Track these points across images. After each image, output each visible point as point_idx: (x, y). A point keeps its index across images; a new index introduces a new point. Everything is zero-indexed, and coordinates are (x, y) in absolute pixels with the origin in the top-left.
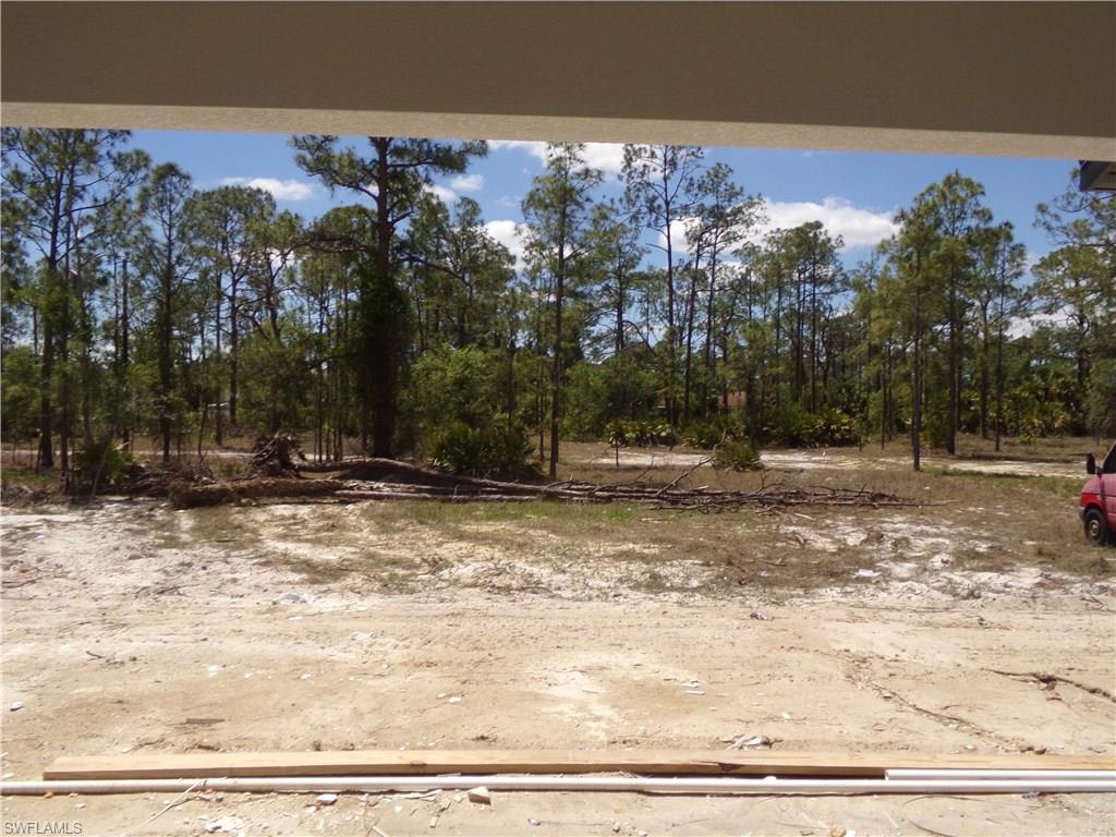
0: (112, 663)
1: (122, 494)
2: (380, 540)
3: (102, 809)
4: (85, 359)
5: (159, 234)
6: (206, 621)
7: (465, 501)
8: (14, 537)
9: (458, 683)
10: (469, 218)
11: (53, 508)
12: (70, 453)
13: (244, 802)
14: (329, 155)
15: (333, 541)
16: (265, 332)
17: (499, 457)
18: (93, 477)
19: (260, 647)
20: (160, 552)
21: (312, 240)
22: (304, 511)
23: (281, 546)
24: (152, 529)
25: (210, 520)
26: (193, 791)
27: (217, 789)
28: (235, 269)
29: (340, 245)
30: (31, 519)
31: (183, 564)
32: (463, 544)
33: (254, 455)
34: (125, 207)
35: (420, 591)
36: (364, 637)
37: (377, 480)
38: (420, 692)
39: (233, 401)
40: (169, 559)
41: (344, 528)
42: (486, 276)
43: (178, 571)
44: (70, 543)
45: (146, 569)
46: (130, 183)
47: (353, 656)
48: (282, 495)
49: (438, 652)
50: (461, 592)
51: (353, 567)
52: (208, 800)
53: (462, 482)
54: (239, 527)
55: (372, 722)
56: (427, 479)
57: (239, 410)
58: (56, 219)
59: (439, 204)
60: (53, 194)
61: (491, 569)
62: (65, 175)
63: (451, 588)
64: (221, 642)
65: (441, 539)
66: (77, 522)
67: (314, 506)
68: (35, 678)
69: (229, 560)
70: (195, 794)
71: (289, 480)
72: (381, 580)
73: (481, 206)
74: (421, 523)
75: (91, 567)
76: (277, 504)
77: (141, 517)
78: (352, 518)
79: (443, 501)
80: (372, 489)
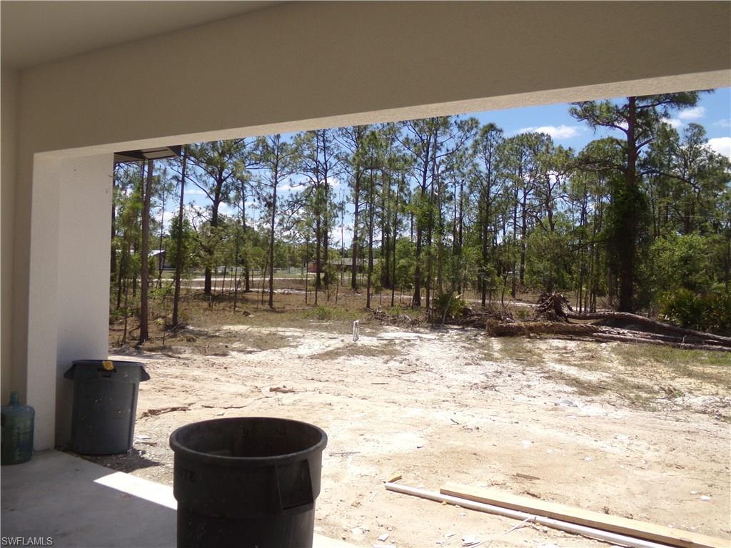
0: (465, 429)
1: (458, 325)
2: (627, 370)
3: (475, 520)
4: (440, 244)
5: (483, 167)
6: (514, 410)
7: (691, 348)
8: (403, 345)
9: (706, 486)
10: (695, 138)
11: (422, 330)
12: (431, 298)
13: (561, 537)
14: (593, 106)
15: (594, 368)
16: (544, 225)
17: (719, 316)
18: (442, 313)
19: (552, 433)
20: (483, 362)
21: (580, 164)
22: (572, 345)
23: (558, 367)
24: (477, 348)
25: (511, 345)
26: (527, 521)
27: (543, 524)
28: (526, 186)
29: (600, 166)
30: (412, 335)
31: (497, 372)
32: (692, 380)
33: (539, 305)
34: (464, 153)
35: (659, 411)
36: (624, 438)
37: (622, 327)
38: (676, 486)
39: (522, 270)
40: (488, 368)
41: (600, 359)
42: (711, 180)
43: (494, 376)
44: (432, 351)
45: (474, 372)
46: (467, 138)
47: (618, 451)
48: (556, 333)
49: (682, 458)
50: (693, 416)
51: (609, 387)
52: (538, 530)
53: (688, 334)
54: (530, 352)
55: (643, 501)
56: (660, 329)
57: (526, 276)
58: (426, 163)
59: (672, 131)
60: (425, 149)
61: (718, 402)
62: (432, 138)
63: (684, 412)
64: (527, 426)
65: (673, 374)
66: (435, 339)
67: (578, 342)
68: (425, 430)
69: (525, 372)
70: (529, 524)
71: (562, 323)
72: (630, 398)
73: (705, 129)
74: (658, 361)
75: (444, 367)
76: (553, 339)
77: (470, 340)
78: (604, 352)
79: (674, 347)
80: (619, 334)
